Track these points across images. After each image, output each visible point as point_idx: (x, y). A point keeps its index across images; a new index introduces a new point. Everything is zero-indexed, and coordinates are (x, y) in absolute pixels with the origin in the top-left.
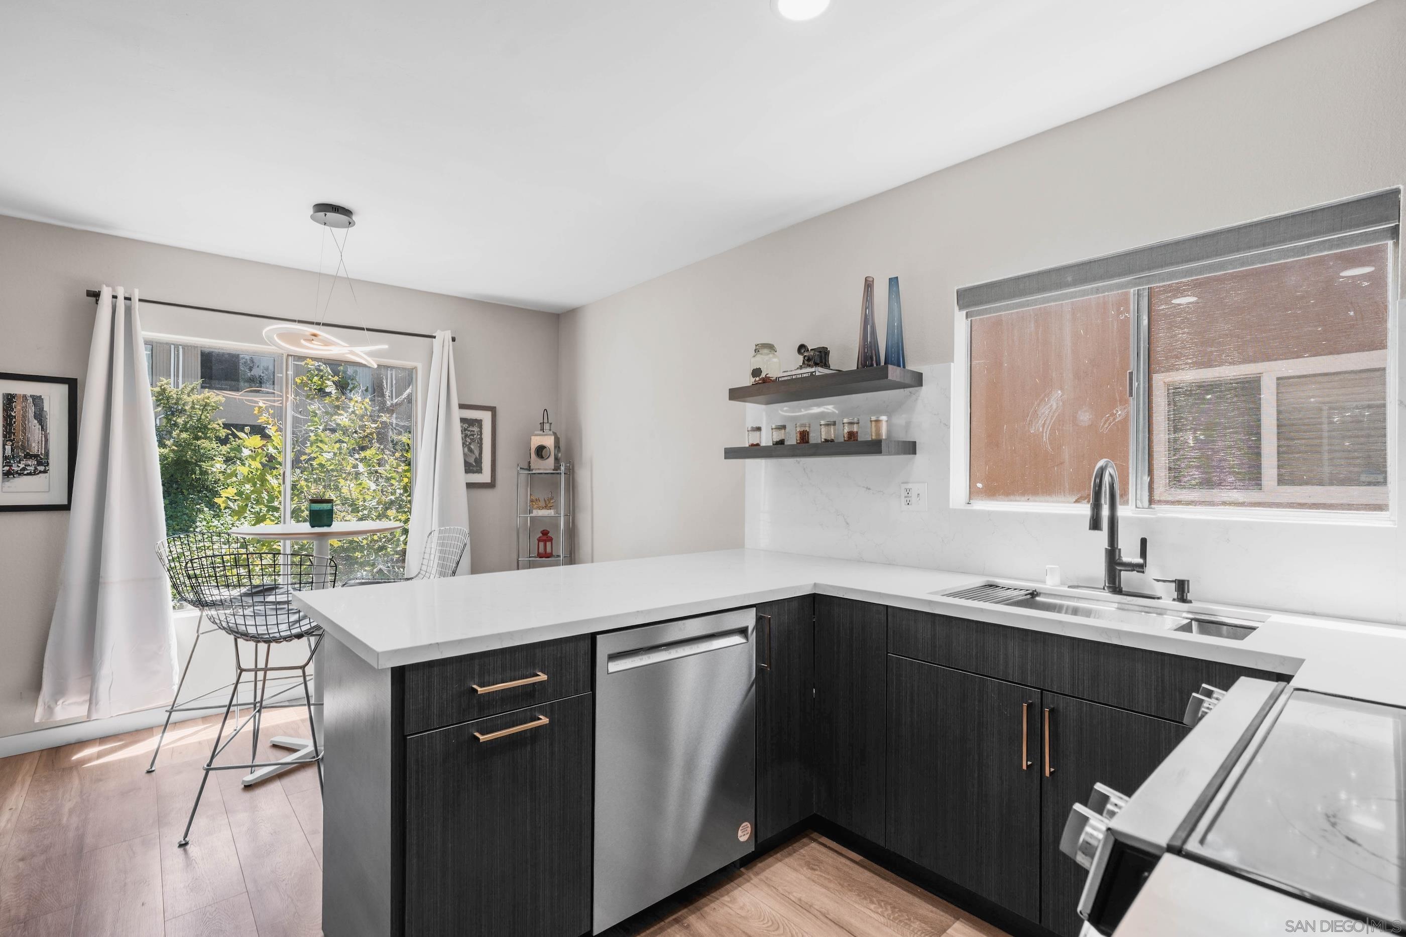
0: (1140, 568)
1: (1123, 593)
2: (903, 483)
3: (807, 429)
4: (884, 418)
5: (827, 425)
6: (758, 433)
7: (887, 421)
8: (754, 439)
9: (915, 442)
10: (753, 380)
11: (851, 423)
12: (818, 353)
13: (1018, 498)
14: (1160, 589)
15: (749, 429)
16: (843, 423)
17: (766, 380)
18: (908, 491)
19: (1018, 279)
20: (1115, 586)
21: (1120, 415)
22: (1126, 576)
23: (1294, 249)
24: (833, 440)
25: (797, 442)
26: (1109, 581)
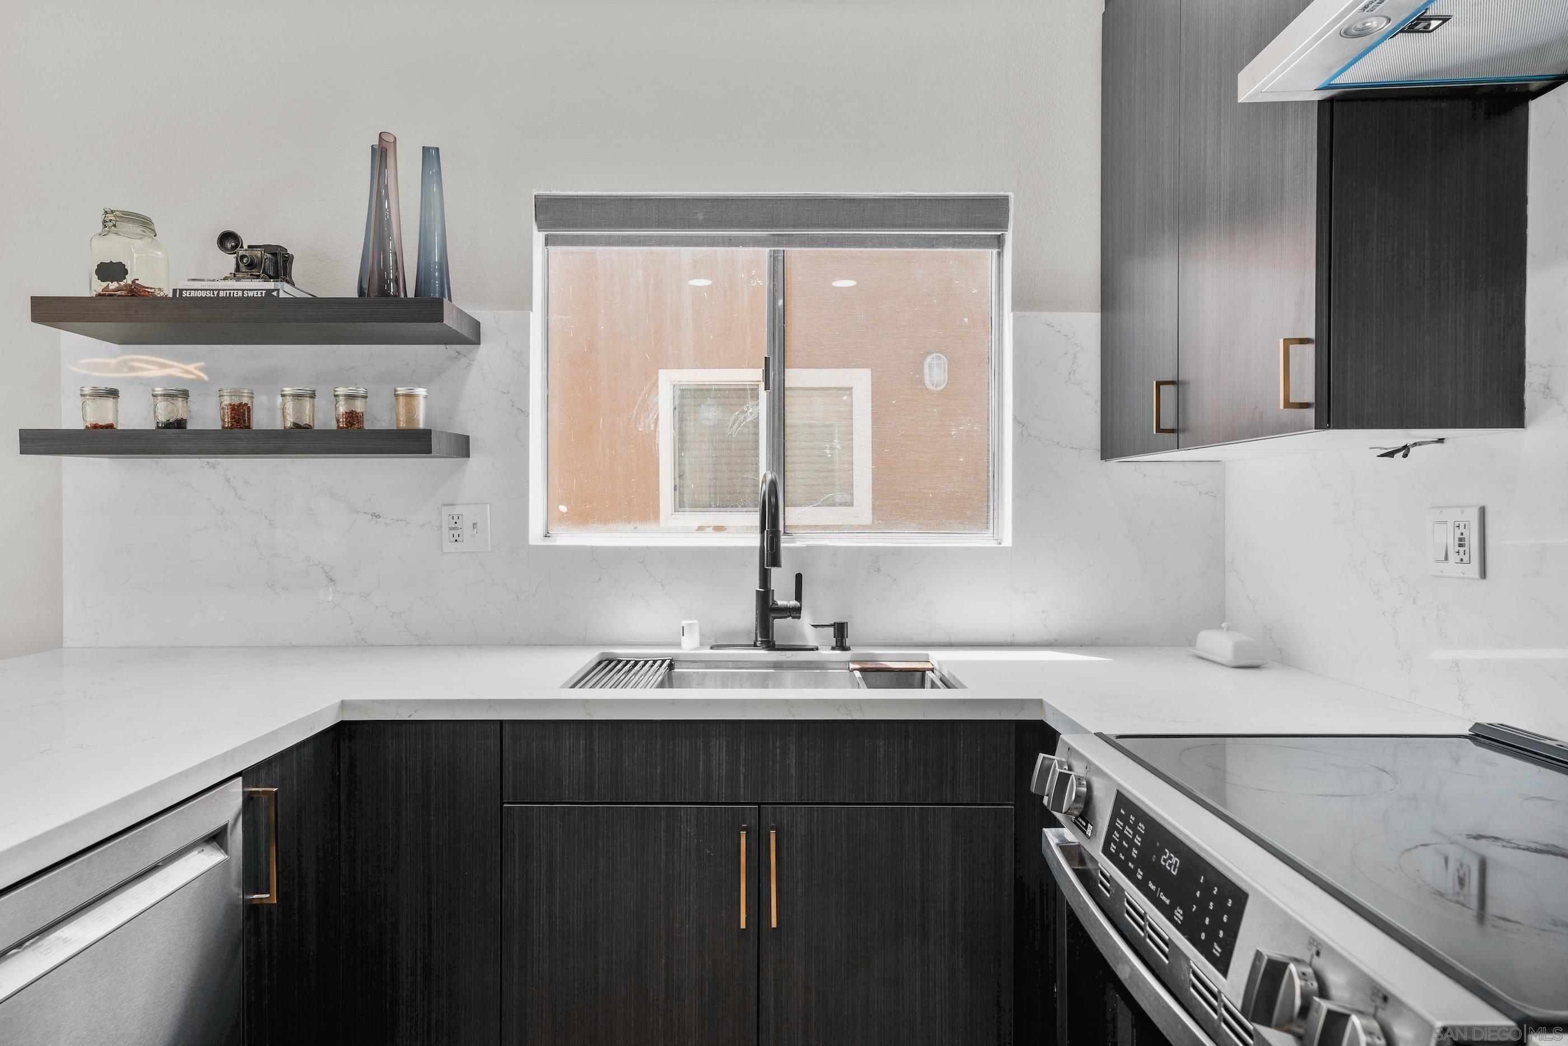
0: (795, 612)
1: (776, 647)
2: (444, 505)
3: (245, 400)
4: (421, 392)
5: (297, 396)
6: (110, 402)
7: (426, 397)
8: (102, 413)
9: (468, 438)
10: (99, 286)
11: (350, 397)
12: (269, 256)
13: (621, 526)
14: (810, 636)
15: (87, 390)
16: (336, 396)
17: (135, 291)
18: (456, 519)
19: (631, 200)
20: (766, 639)
21: (751, 413)
22: (779, 624)
23: (924, 238)
24: (309, 425)
25: (224, 425)
26: (762, 633)
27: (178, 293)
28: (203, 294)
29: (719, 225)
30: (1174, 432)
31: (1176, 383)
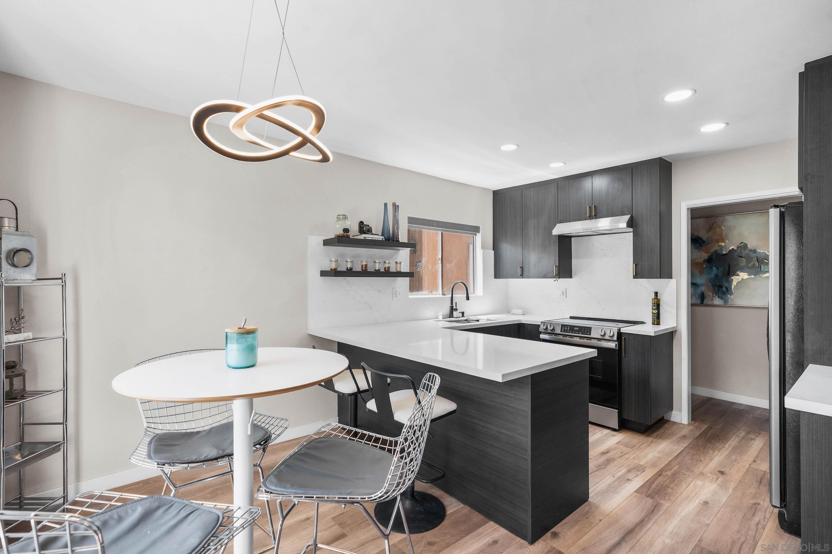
2: (393, 288)
5: (373, 263)
11: (388, 263)
16: (385, 263)
18: (396, 291)
24: (378, 269)
25: (362, 270)
26: (451, 315)
28: (368, 238)
29: (438, 226)
30: (522, 276)
31: (522, 268)
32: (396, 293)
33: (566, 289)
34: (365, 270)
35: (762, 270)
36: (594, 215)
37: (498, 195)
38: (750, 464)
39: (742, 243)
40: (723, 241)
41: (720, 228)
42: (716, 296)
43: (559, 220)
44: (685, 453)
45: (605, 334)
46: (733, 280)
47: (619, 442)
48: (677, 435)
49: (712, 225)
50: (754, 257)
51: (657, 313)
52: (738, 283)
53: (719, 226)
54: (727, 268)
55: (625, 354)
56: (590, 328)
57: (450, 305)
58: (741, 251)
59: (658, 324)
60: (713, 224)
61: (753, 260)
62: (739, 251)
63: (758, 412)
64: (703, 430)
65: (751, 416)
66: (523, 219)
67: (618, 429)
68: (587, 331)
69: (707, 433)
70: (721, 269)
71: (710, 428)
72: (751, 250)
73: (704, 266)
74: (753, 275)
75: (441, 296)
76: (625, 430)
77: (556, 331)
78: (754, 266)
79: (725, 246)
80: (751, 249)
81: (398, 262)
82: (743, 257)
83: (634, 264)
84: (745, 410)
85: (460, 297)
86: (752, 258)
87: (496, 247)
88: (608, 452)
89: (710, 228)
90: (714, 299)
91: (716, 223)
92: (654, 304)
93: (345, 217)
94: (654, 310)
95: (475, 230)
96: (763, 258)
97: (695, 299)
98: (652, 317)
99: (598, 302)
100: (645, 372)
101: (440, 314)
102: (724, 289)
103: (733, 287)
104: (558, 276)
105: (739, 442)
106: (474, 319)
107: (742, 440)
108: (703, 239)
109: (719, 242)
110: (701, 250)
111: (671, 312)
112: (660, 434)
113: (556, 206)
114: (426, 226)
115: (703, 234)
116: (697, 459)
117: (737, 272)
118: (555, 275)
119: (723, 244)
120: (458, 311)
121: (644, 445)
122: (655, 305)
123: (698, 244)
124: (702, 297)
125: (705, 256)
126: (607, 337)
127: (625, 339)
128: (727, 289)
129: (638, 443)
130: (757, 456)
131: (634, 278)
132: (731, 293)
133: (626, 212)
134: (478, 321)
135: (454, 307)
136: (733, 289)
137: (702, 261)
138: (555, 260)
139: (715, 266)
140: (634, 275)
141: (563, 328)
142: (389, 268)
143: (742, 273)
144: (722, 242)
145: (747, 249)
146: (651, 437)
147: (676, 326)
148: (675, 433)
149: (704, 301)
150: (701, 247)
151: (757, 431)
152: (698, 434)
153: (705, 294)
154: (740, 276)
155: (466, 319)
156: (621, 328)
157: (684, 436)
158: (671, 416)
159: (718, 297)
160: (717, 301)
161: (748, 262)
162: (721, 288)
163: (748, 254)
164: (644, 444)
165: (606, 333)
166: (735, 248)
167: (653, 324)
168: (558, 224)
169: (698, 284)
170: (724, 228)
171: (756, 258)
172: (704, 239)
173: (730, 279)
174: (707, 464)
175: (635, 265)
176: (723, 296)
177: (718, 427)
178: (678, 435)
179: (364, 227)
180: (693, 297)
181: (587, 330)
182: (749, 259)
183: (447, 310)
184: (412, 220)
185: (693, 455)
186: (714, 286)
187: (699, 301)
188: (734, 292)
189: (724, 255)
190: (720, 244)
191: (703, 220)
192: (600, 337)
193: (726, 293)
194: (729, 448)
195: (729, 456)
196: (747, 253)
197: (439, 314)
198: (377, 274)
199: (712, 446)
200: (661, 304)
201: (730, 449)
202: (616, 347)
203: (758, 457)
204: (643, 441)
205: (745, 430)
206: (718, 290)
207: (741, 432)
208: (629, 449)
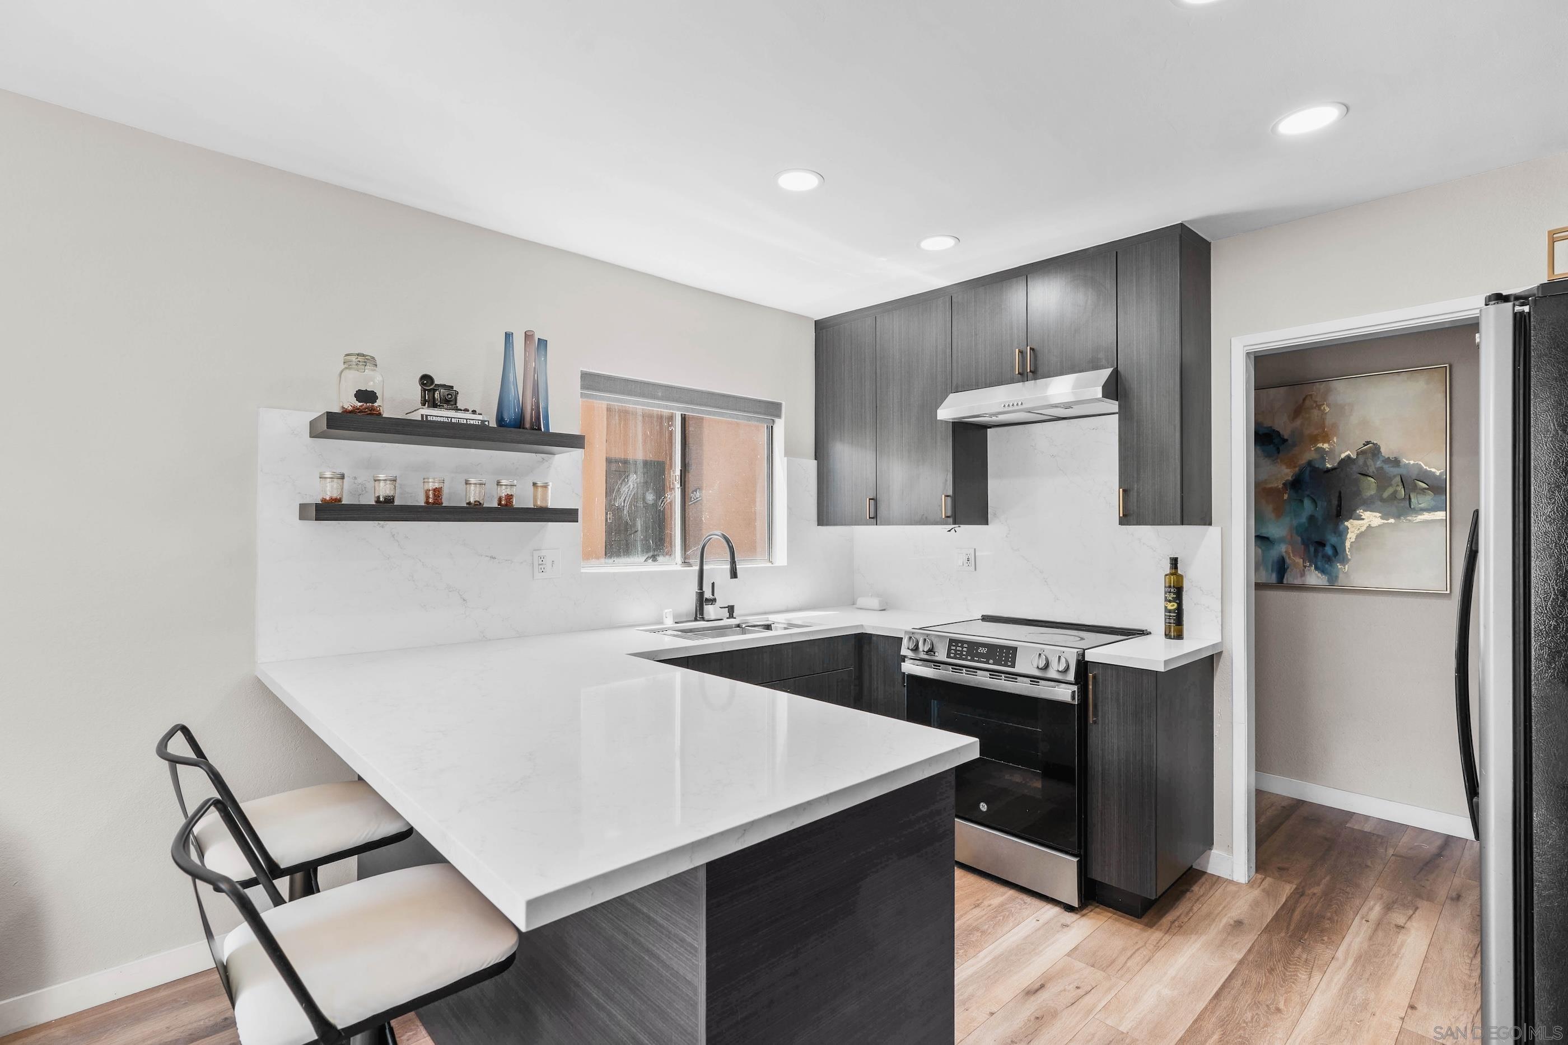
0: (712, 602)
1: (705, 620)
2: (535, 550)
3: (441, 486)
4: (550, 484)
5: (477, 485)
12: (446, 392)
14: (719, 613)
16: (500, 485)
18: (541, 558)
20: (701, 616)
21: (669, 498)
22: (706, 608)
24: (478, 502)
25: (427, 502)
26: (699, 614)
27: (425, 417)
28: (441, 419)
29: (668, 399)
30: (875, 518)
31: (875, 500)
32: (541, 562)
33: (975, 549)
34: (433, 504)
35: (1412, 507)
36: (1030, 371)
37: (824, 331)
38: (1403, 1019)
39: (1368, 443)
40: (1326, 439)
41: (1320, 409)
42: (1311, 566)
43: (954, 385)
44: (1237, 983)
45: (1047, 666)
46: (1348, 528)
47: (1076, 948)
48: (1221, 921)
49: (1301, 401)
50: (1395, 476)
51: (1175, 610)
52: (1358, 537)
53: (1317, 405)
54: (1335, 502)
55: (1095, 715)
56: (1015, 649)
57: (695, 588)
58: (1365, 462)
59: (1179, 636)
60: (1304, 400)
61: (1393, 482)
62: (1361, 462)
63: (1405, 839)
64: (1284, 900)
65: (1391, 851)
66: (878, 385)
67: (1077, 906)
68: (1007, 657)
69: (1293, 910)
70: (1322, 504)
71: (1299, 894)
72: (1387, 461)
73: (1286, 497)
74: (1393, 517)
75: (679, 567)
76: (1097, 907)
77: (936, 654)
78: (1394, 497)
79: (1332, 451)
80: (1389, 458)
81: (539, 484)
82: (1370, 476)
83: (1121, 490)
84: (1378, 836)
85: (717, 569)
86: (1390, 479)
87: (821, 452)
88: (1042, 986)
89: (1298, 411)
90: (1306, 573)
91: (1311, 398)
92: (1170, 587)
93: (366, 360)
94: (1170, 601)
95: (772, 409)
96: (1414, 478)
97: (1264, 572)
98: (1165, 620)
99: (1045, 581)
100: (1142, 763)
101: (666, 613)
102: (1329, 550)
103: (1348, 544)
104: (951, 520)
105: (1371, 938)
106: (758, 623)
107: (1376, 930)
108: (1283, 436)
109: (1319, 440)
110: (1279, 461)
111: (1208, 608)
112: (1179, 917)
113: (949, 351)
114: (635, 395)
115: (1283, 425)
116: (1267, 1006)
117: (1358, 512)
118: (943, 517)
119: (1326, 446)
120: (719, 604)
121: (1137, 958)
122: (1172, 590)
123: (1272, 446)
124: (1281, 568)
125: (1286, 473)
126: (1052, 674)
127: (1094, 677)
128: (1334, 548)
129: (1124, 949)
130: (1417, 989)
131: (1121, 523)
132: (1343, 560)
133: (1104, 362)
134: (768, 627)
135: (708, 594)
136: (1347, 550)
137: (1281, 486)
138: (946, 480)
139: (1308, 496)
140: (1121, 515)
141: (954, 648)
142: (509, 498)
143: (1369, 512)
144: (1324, 442)
145: (1379, 458)
146: (1157, 929)
147: (1220, 640)
148: (1216, 912)
149: (1285, 577)
150: (1279, 453)
151: (1409, 898)
152: (1271, 914)
153: (1288, 561)
154: (1363, 519)
155: (738, 623)
156: (1086, 651)
157: (1239, 924)
158: (1208, 862)
159: (1316, 568)
160: (1314, 578)
161: (1381, 488)
162: (1321, 549)
163: (1382, 468)
164: (1137, 954)
165: (1050, 661)
166: (1354, 456)
167: (1168, 636)
168: (951, 394)
169: (1271, 539)
170: (1327, 410)
171: (1398, 479)
172: (1286, 434)
173: (1341, 527)
174: (1295, 1024)
175: (1124, 491)
176: (1327, 566)
177: (1317, 890)
178: (1224, 921)
179: (434, 390)
180: (1261, 568)
181: (1007, 653)
182: (1383, 480)
183: (690, 603)
184: (591, 382)
185: (1259, 989)
186: (1306, 543)
187: (1273, 578)
188: (1350, 557)
189: (1328, 471)
190: (1320, 445)
191: (1282, 390)
192: (1037, 673)
193: (1333, 558)
194: (1346, 959)
195: (1347, 990)
196: (1380, 466)
197: (664, 613)
198: (474, 512)
199: (1304, 956)
200: (1184, 586)
201: (1350, 962)
202: (1073, 698)
203: (1420, 990)
204: (1137, 943)
205: (1381, 899)
206: (1316, 551)
207: (1372, 903)
208: (1100, 975)
